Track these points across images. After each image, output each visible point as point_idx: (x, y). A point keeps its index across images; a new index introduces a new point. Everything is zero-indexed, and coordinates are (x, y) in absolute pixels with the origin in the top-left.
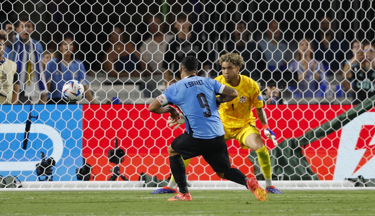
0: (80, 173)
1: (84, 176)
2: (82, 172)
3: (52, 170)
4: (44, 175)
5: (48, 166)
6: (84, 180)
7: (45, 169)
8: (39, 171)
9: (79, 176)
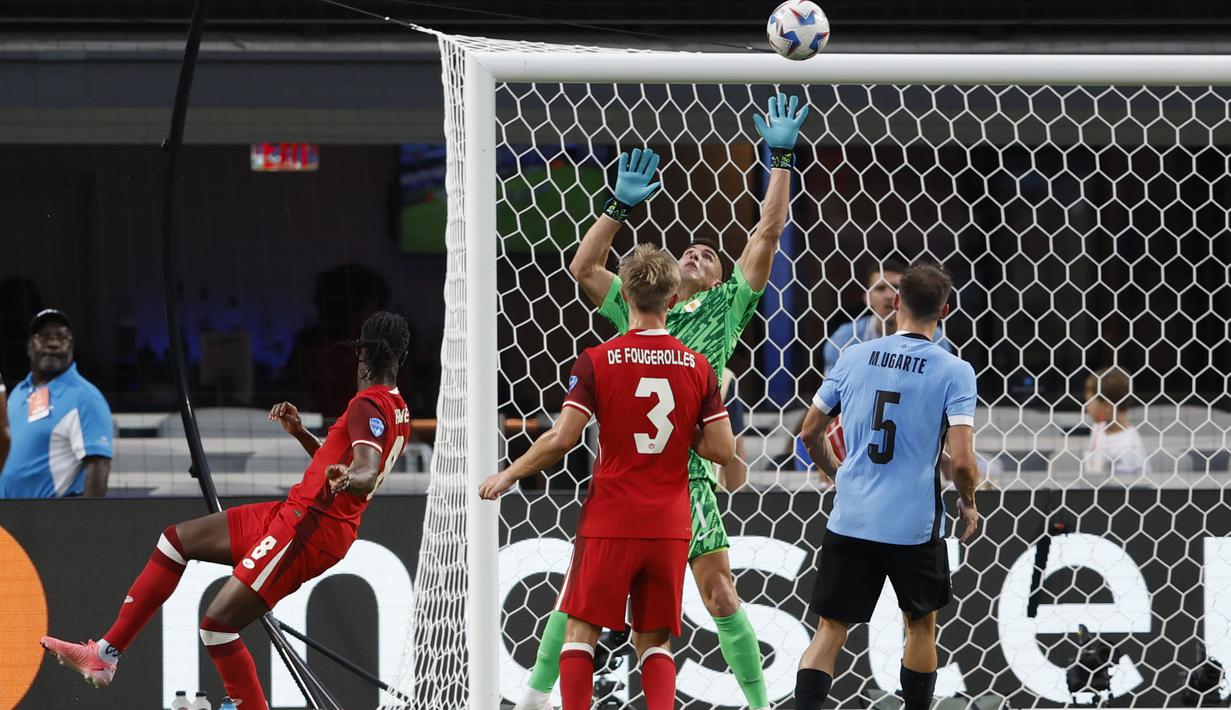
0: (1190, 684)
1: (1202, 695)
2: (1197, 682)
3: (1111, 677)
4: (1088, 691)
5: (1099, 666)
6: (1202, 706)
7: (1092, 673)
8: (1075, 680)
9: (1187, 694)
